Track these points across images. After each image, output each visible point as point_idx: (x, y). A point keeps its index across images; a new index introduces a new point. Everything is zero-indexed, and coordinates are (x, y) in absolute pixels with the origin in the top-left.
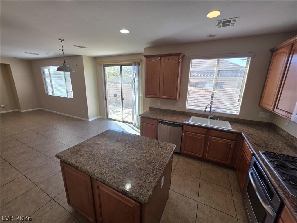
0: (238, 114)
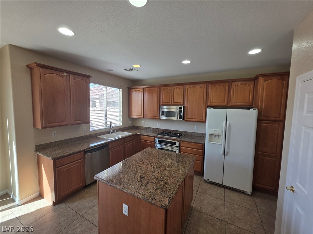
0: (121, 125)
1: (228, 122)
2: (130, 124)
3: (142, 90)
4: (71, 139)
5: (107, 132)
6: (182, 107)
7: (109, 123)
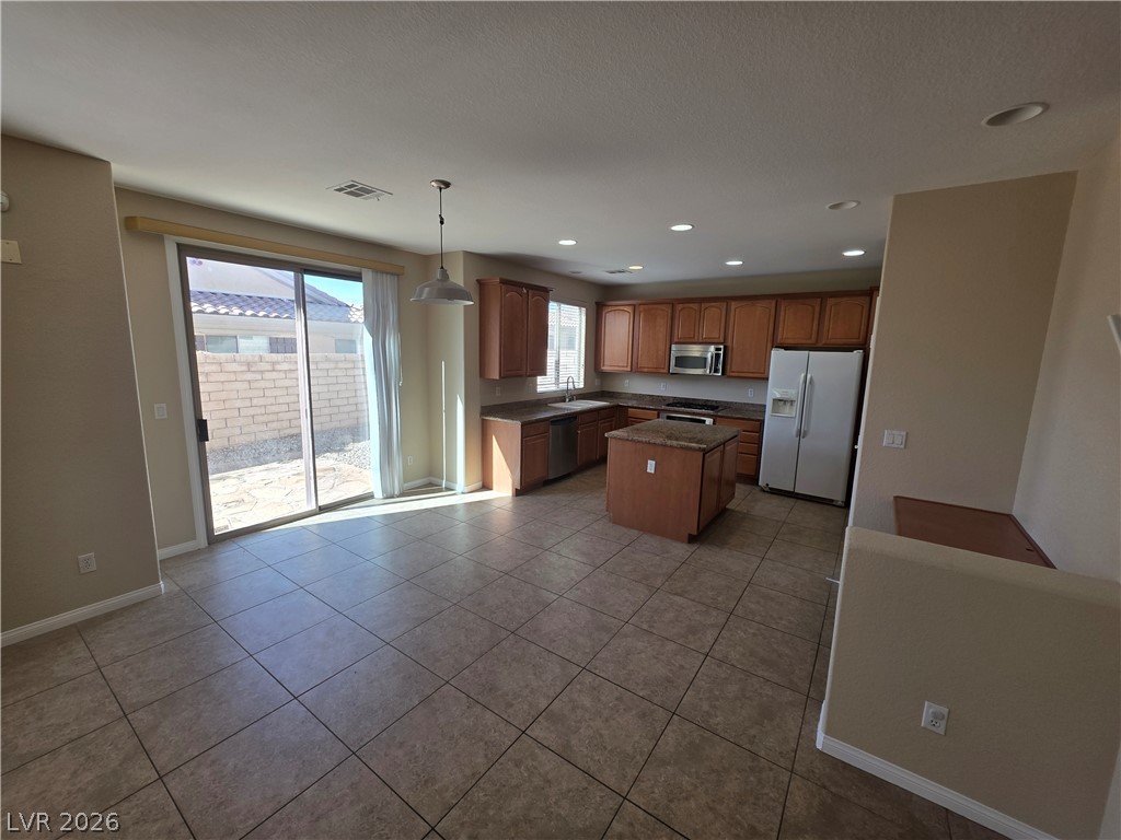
0: (583, 385)
1: (809, 376)
2: (596, 386)
3: (629, 309)
4: (516, 403)
5: (562, 397)
6: (722, 347)
7: (563, 379)
